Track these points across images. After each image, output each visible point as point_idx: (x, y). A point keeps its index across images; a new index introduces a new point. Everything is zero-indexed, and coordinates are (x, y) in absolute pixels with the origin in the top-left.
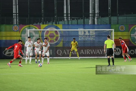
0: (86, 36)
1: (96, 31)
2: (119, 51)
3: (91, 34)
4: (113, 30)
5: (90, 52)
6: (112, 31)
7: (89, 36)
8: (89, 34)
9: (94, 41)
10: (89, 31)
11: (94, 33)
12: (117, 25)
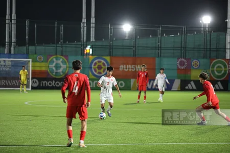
0: (2, 65)
1: (12, 61)
2: (36, 82)
3: (6, 64)
4: (31, 60)
5: (5, 83)
6: (29, 61)
7: (5, 66)
8: (4, 64)
9: (9, 72)
10: (4, 61)
11: (10, 63)
12: (35, 56)
